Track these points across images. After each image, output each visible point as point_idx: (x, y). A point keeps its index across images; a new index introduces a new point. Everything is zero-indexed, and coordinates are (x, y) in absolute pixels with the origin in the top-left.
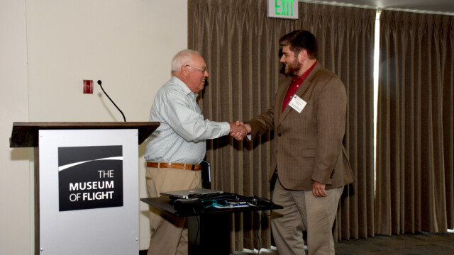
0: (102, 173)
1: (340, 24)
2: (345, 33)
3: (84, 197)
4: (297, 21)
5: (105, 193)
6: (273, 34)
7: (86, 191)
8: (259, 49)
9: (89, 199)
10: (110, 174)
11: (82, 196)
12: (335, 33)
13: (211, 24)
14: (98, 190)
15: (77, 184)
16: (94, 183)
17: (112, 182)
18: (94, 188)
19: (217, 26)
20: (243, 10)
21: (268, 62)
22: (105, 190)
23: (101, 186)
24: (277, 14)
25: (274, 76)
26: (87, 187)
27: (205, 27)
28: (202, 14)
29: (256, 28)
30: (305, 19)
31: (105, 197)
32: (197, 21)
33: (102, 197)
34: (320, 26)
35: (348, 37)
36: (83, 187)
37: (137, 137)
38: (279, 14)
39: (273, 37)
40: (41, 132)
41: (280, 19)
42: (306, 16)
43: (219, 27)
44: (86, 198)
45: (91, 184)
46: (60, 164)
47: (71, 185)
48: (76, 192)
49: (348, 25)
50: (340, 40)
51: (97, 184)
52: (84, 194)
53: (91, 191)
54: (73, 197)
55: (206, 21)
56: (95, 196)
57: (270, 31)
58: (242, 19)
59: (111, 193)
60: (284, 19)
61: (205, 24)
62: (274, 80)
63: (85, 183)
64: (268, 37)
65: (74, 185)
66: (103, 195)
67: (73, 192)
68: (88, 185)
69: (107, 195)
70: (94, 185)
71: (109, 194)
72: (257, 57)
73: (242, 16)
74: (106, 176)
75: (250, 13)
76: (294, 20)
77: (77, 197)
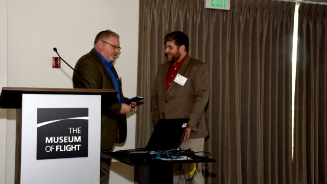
0: (72, 130)
1: (264, 15)
2: (269, 22)
3: (57, 148)
4: (228, 12)
5: (74, 146)
6: (209, 22)
7: (58, 144)
8: (197, 34)
9: (61, 150)
10: (78, 130)
11: (55, 148)
12: (260, 22)
13: (158, 13)
14: (68, 143)
15: (51, 138)
16: (65, 137)
17: (80, 137)
18: (65, 142)
19: (163, 15)
20: (185, 2)
21: (204, 45)
22: (74, 144)
23: (71, 140)
24: (212, 5)
25: (209, 57)
26: (59, 140)
27: (153, 15)
28: (151, 4)
29: (195, 17)
30: (236, 10)
31: (74, 149)
32: (146, 10)
33: (71, 149)
34: (248, 16)
35: (271, 26)
36: (56, 141)
37: (100, 101)
38: (214, 5)
39: (209, 25)
40: (24, 96)
41: (215, 10)
42: (236, 8)
43: (165, 15)
44: (59, 150)
45: (63, 139)
46: (39, 122)
47: (47, 138)
48: (50, 144)
49: (271, 16)
50: (264, 28)
51: (68, 138)
52: (57, 146)
53: (63, 144)
54: (48, 149)
55: (154, 11)
56: (66, 148)
57: (206, 20)
58: (183, 10)
59: (79, 146)
60: (218, 10)
61: (153, 12)
62: (209, 60)
63: (58, 138)
64: (204, 24)
65: (49, 139)
66: (72, 148)
67: (48, 144)
68: (60, 139)
69: (75, 148)
70: (65, 139)
71: (77, 147)
72: (196, 41)
73: (184, 7)
74: (75, 132)
75: (190, 4)
76: (226, 11)
77: (51, 149)
